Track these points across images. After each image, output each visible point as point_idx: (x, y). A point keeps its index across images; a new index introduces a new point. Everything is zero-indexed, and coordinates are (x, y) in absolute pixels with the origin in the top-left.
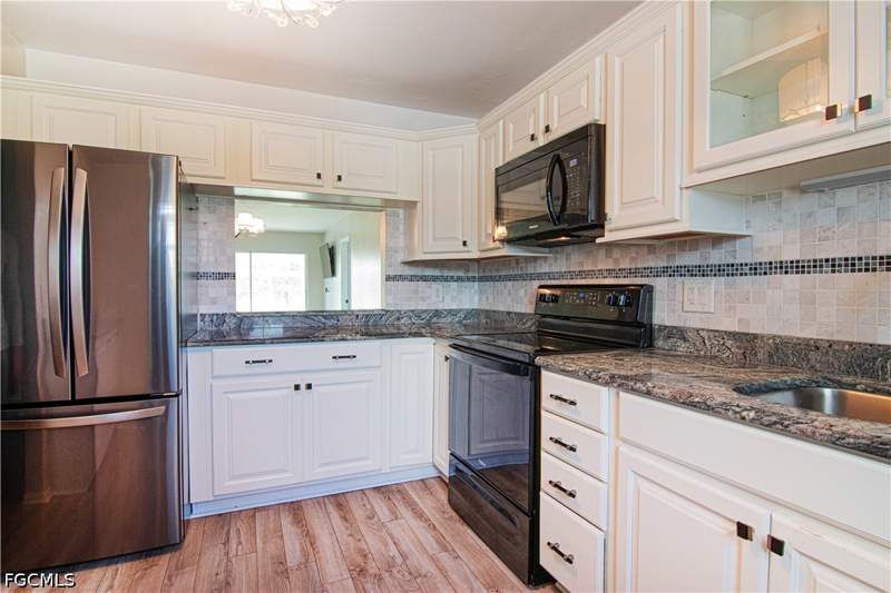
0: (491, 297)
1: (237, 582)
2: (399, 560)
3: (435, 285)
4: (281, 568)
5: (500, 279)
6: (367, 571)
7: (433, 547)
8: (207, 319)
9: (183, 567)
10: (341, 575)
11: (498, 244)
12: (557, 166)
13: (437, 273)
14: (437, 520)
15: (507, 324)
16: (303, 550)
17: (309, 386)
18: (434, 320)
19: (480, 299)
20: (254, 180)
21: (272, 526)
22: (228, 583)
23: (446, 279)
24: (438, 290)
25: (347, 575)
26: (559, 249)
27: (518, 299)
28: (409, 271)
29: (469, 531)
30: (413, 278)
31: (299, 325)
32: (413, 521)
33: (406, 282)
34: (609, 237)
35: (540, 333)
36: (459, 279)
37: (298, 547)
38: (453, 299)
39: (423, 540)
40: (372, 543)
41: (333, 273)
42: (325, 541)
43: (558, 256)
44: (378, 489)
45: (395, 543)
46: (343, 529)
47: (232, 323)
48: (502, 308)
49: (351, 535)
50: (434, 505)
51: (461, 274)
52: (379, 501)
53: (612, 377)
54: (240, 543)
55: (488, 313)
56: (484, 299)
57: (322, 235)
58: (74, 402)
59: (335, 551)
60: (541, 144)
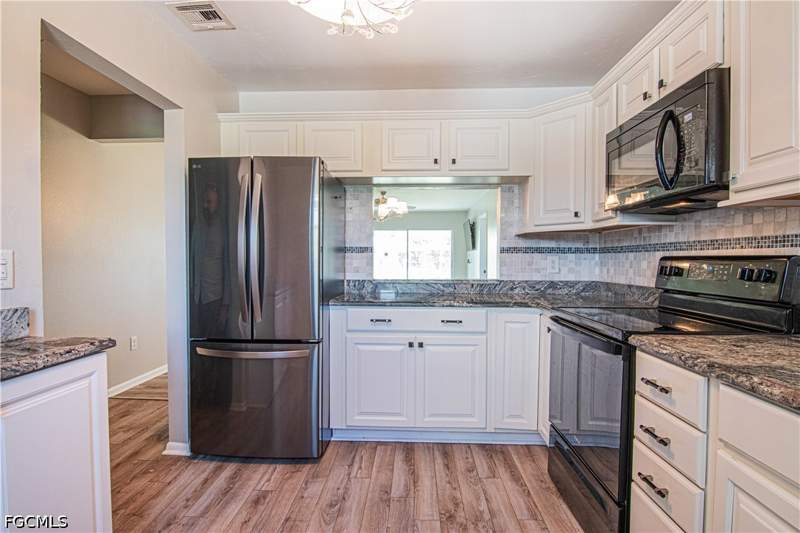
0: (612, 271)
1: (351, 499)
2: (487, 516)
3: (551, 257)
4: (385, 497)
5: (621, 250)
6: (455, 517)
7: (522, 512)
8: (351, 284)
9: (317, 477)
10: (433, 515)
11: (610, 214)
12: (670, 122)
13: (553, 244)
14: (533, 488)
15: (628, 298)
16: (406, 486)
17: (421, 345)
18: (550, 291)
19: (601, 271)
20: (383, 170)
21: (387, 459)
22: (344, 498)
23: (562, 251)
24: (553, 262)
25: (436, 517)
26: (686, 216)
27: (639, 272)
28: (522, 243)
29: (564, 506)
30: (527, 250)
31: (422, 291)
32: (509, 483)
33: (520, 255)
34: (735, 199)
35: (662, 310)
36: (578, 251)
37: (403, 482)
38: (571, 270)
39: (514, 502)
40: (466, 494)
41: (474, 246)
42: (426, 482)
43: (685, 224)
44: (482, 446)
45: (487, 499)
46: (444, 475)
47: (369, 288)
48: (622, 280)
49: (449, 483)
50: (535, 473)
51: (580, 245)
52: (481, 457)
53: (711, 366)
54: (360, 468)
55: (608, 286)
56: (605, 271)
57: (466, 212)
58: (252, 341)
59: (432, 495)
60: (655, 101)
